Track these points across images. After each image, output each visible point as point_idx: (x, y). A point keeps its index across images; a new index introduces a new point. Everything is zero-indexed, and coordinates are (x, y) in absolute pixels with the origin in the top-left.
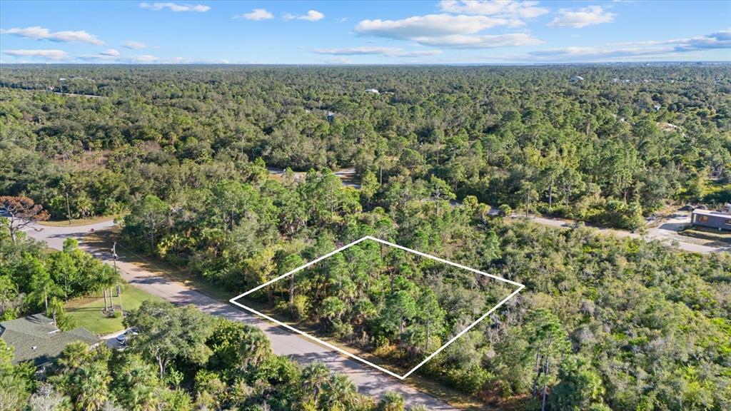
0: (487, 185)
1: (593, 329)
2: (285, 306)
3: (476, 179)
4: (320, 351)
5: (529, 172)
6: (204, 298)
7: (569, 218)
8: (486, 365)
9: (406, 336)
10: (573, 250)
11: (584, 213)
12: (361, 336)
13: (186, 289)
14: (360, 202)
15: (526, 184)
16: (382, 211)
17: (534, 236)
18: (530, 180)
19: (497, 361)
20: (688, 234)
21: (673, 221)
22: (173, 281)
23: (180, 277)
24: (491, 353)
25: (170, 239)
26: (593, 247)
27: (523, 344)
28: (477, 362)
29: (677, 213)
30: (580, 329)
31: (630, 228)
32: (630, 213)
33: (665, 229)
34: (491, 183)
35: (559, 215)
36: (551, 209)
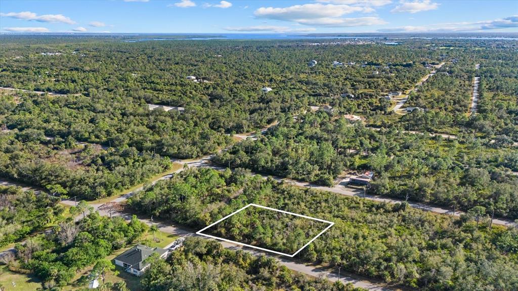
0: (275, 168)
1: (312, 230)
2: (216, 232)
3: (270, 164)
4: (233, 246)
5: (291, 162)
6: (184, 232)
7: (307, 181)
8: (284, 244)
9: (260, 239)
10: (308, 199)
11: (312, 179)
12: (245, 240)
13: (175, 229)
14: (225, 182)
15: (290, 167)
16: (234, 185)
17: (294, 194)
18: (291, 164)
19: (287, 243)
20: (348, 187)
21: (344, 180)
22: (167, 226)
23: (169, 224)
24: (285, 241)
25: (159, 209)
26: (315, 197)
27: (293, 238)
28: (281, 244)
29: (346, 176)
30: (309, 231)
31: (328, 185)
32: (329, 179)
33: (342, 185)
34: (276, 166)
35: (302, 180)
36: (300, 178)
